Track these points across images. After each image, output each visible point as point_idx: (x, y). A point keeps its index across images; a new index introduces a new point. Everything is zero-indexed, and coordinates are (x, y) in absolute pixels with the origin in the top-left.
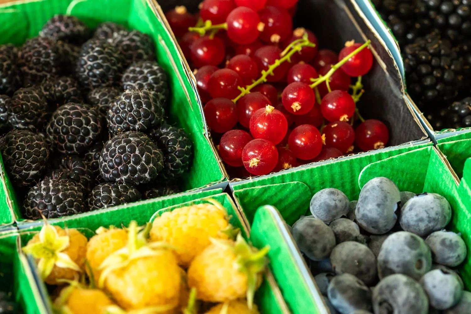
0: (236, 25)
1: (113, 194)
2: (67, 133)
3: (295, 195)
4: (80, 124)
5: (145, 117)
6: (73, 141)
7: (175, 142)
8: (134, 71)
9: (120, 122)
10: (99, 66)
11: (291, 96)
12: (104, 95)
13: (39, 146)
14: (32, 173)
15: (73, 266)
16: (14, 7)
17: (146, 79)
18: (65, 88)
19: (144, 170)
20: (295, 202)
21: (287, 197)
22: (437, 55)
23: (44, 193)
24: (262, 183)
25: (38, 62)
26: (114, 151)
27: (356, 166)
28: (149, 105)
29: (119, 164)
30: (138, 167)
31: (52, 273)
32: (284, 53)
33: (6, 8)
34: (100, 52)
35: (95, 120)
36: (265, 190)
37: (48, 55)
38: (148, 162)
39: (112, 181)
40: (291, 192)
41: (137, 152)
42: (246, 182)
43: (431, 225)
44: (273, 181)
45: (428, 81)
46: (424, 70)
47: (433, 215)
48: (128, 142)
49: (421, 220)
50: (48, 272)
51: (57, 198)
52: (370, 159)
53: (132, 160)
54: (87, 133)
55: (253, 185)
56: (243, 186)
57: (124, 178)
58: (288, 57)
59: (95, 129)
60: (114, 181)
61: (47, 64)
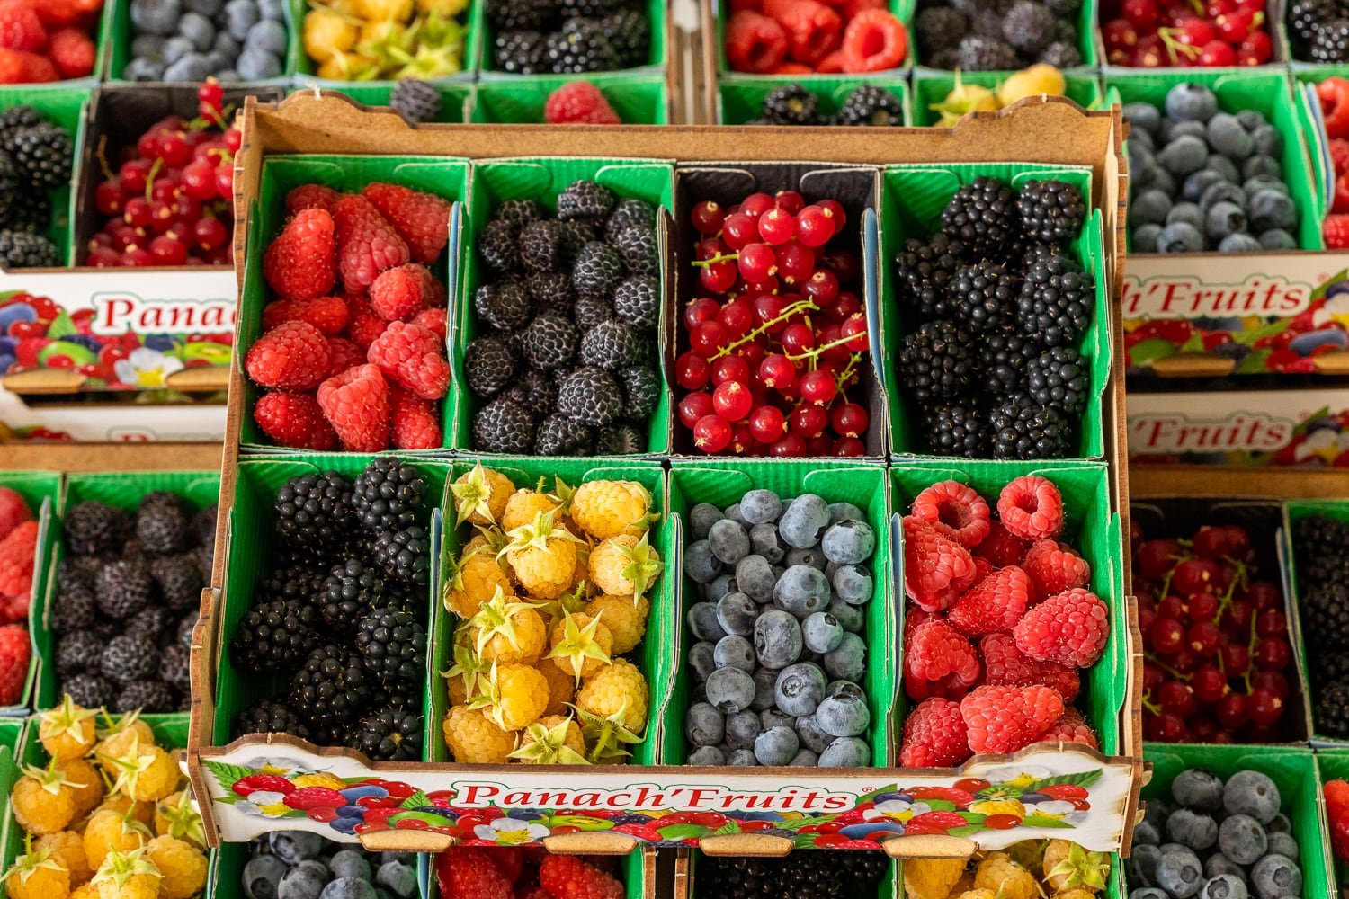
0: (747, 261)
1: (560, 435)
2: (537, 351)
3: (733, 483)
4: (551, 346)
5: (614, 358)
6: (542, 360)
7: (639, 389)
8: (628, 288)
9: (591, 356)
10: (592, 279)
11: (768, 369)
12: (590, 311)
13: (503, 364)
14: (490, 389)
15: (490, 518)
16: (538, 162)
17: (637, 302)
18: (555, 291)
19: (596, 416)
20: (733, 488)
21: (725, 483)
22: (942, 354)
23: (492, 420)
24: (703, 466)
25: (535, 254)
26: (572, 390)
27: (803, 469)
28: (621, 348)
29: (574, 405)
30: (591, 413)
31: (471, 516)
32: (783, 311)
33: (530, 162)
34: (598, 264)
35: (569, 346)
36: (704, 473)
37: (546, 250)
38: (602, 409)
39: (565, 417)
40: (730, 479)
41: (593, 399)
42: (686, 462)
43: (845, 559)
44: (714, 466)
45: (923, 381)
46: (921, 368)
47: (848, 551)
48: (588, 385)
49: (835, 553)
50: (466, 516)
51: (503, 430)
52: (819, 466)
53: (587, 404)
54: (557, 355)
55: (693, 466)
56: (683, 466)
57: (576, 418)
58: (786, 317)
59: (566, 353)
60: (566, 418)
61: (544, 259)
